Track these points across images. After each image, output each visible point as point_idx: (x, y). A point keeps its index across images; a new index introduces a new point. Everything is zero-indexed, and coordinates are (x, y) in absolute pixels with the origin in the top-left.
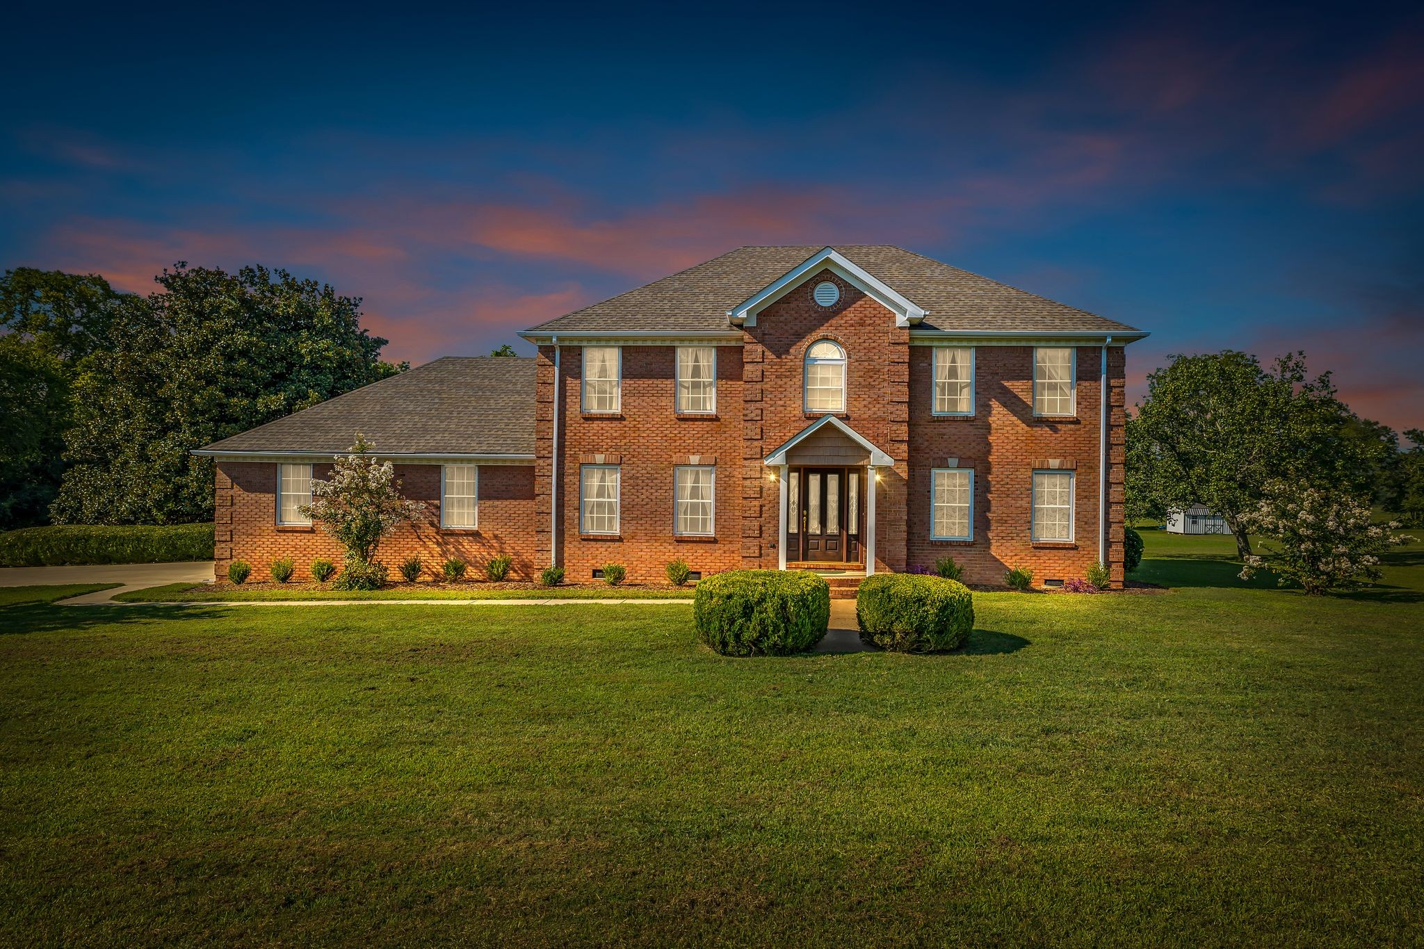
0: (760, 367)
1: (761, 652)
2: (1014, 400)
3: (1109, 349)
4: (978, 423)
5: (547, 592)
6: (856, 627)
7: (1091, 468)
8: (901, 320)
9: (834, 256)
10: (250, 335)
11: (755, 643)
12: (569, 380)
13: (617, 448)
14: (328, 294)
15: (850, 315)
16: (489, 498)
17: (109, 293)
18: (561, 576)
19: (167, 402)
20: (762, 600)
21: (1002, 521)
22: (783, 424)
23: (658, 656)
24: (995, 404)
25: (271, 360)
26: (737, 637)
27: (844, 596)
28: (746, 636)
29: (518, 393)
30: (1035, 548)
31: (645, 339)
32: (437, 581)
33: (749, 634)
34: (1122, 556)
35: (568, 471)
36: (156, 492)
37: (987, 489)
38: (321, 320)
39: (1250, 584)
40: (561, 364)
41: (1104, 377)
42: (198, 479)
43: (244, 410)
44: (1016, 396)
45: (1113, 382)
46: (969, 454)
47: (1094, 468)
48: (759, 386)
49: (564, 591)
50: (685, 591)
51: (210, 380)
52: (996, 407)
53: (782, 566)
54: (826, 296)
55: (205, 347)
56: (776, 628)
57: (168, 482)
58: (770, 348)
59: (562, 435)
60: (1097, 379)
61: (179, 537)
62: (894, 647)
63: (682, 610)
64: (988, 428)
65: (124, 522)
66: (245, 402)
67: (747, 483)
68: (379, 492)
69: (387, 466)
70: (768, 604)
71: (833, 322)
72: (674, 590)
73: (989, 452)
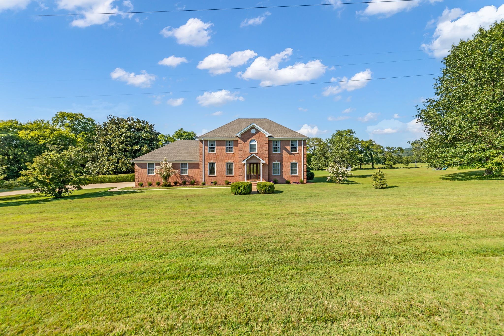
0: (241, 144)
1: (241, 194)
3: (304, 141)
4: (280, 154)
5: (203, 186)
6: (257, 191)
8: (267, 136)
9: (254, 124)
10: (131, 132)
11: (241, 193)
12: (206, 147)
13: (215, 159)
14: (147, 123)
15: (258, 135)
16: (190, 169)
17: (84, 118)
18: (205, 183)
19: (113, 148)
20: (241, 186)
21: (285, 172)
22: (246, 155)
23: (225, 195)
25: (136, 138)
26: (238, 192)
27: (255, 186)
28: (239, 192)
29: (194, 148)
30: (291, 176)
31: (220, 139)
32: (181, 185)
33: (240, 191)
34: (306, 178)
35: (206, 164)
36: (112, 168)
37: (283, 166)
38: (147, 129)
39: (329, 182)
40: (204, 144)
42: (121, 165)
43: (130, 149)
44: (287, 149)
45: (304, 147)
46: (279, 160)
47: (301, 162)
48: (241, 148)
49: (206, 186)
50: (228, 185)
51: (123, 143)
52: (284, 151)
53: (246, 181)
54: (253, 131)
55: (121, 135)
56: (244, 191)
57: (115, 165)
58: (243, 141)
59: (204, 157)
60: (302, 146)
61: (119, 177)
62: (262, 193)
63: (229, 189)
64: (282, 155)
65: (103, 174)
66: (130, 147)
68: (169, 168)
69: (171, 164)
70: (242, 187)
71: (255, 136)
72: (226, 185)
73: (283, 159)
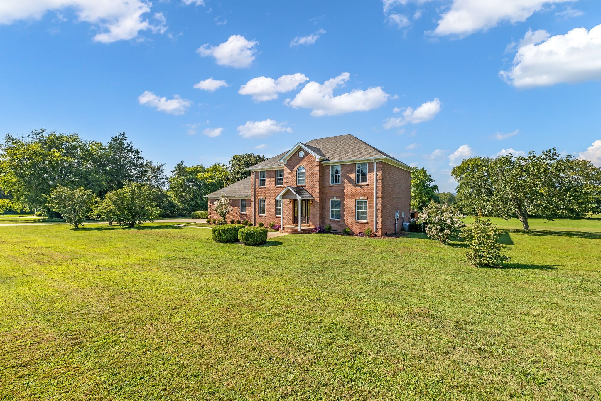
0: (287, 174)
2: (351, 179)
3: (377, 162)
4: (341, 186)
7: (372, 199)
8: (317, 159)
9: (300, 144)
13: (265, 195)
15: (306, 159)
16: (248, 206)
21: (348, 215)
24: (346, 181)
30: (357, 223)
34: (381, 226)
35: (256, 200)
37: (344, 206)
40: (255, 175)
41: (375, 171)
44: (351, 178)
45: (378, 173)
46: (339, 195)
48: (287, 179)
54: (302, 154)
58: (289, 169)
59: (255, 192)
60: (373, 172)
64: (344, 188)
67: (285, 203)
71: (303, 161)
73: (344, 195)
